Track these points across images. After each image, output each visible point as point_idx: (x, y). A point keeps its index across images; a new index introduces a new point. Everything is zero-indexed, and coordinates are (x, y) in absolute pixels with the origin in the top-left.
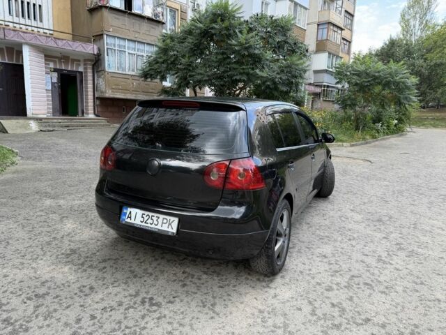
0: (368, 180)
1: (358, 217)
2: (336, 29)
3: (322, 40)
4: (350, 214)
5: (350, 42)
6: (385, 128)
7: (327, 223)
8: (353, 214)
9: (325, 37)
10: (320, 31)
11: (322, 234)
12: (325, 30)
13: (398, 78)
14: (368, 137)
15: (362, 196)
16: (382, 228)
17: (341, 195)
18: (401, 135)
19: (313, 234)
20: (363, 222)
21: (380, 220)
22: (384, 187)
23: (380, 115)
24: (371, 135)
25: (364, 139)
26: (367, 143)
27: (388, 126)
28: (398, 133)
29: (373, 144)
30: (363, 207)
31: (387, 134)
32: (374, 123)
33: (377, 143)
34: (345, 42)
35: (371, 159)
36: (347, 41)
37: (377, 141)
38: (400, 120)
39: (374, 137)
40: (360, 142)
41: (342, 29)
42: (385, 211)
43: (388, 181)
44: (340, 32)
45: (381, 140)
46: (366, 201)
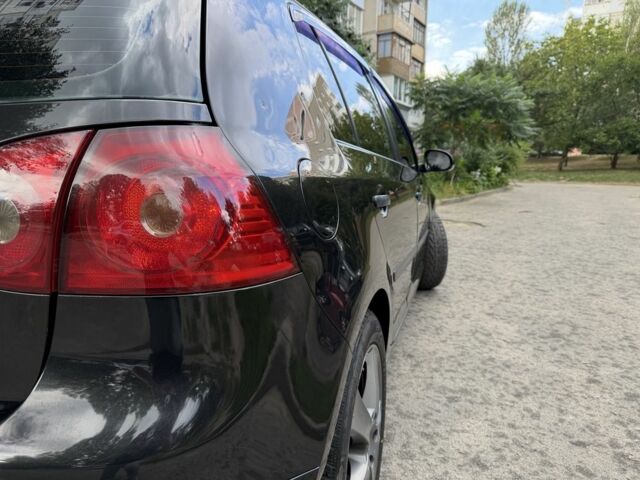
0: (491, 253)
1: (510, 331)
2: (403, 43)
3: (384, 59)
4: (490, 324)
5: (423, 64)
6: (485, 178)
7: (451, 350)
8: (495, 322)
9: (388, 54)
10: (381, 44)
11: (449, 384)
12: (389, 44)
13: (506, 97)
14: (463, 191)
15: (495, 283)
16: (570, 352)
17: (456, 282)
18: (506, 190)
19: (429, 386)
20: (524, 342)
21: (555, 335)
22: (526, 265)
23: (478, 159)
24: (467, 189)
25: (458, 193)
26: (462, 200)
27: (488, 176)
28: (500, 186)
29: (472, 201)
30: (509, 306)
31: (488, 187)
32: (469, 171)
33: (477, 199)
34: (416, 63)
35: (480, 221)
36: (419, 62)
37: (476, 196)
38: (504, 168)
39: (472, 192)
40: (454, 199)
41: (411, 43)
42: (556, 313)
43: (526, 254)
44: (408, 47)
45: (481, 195)
46: (508, 292)
